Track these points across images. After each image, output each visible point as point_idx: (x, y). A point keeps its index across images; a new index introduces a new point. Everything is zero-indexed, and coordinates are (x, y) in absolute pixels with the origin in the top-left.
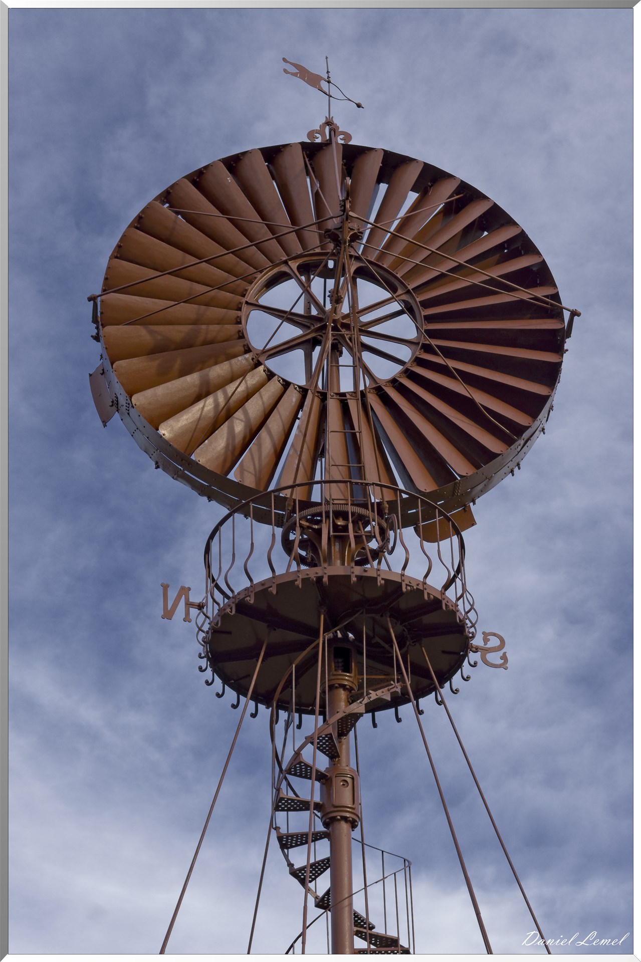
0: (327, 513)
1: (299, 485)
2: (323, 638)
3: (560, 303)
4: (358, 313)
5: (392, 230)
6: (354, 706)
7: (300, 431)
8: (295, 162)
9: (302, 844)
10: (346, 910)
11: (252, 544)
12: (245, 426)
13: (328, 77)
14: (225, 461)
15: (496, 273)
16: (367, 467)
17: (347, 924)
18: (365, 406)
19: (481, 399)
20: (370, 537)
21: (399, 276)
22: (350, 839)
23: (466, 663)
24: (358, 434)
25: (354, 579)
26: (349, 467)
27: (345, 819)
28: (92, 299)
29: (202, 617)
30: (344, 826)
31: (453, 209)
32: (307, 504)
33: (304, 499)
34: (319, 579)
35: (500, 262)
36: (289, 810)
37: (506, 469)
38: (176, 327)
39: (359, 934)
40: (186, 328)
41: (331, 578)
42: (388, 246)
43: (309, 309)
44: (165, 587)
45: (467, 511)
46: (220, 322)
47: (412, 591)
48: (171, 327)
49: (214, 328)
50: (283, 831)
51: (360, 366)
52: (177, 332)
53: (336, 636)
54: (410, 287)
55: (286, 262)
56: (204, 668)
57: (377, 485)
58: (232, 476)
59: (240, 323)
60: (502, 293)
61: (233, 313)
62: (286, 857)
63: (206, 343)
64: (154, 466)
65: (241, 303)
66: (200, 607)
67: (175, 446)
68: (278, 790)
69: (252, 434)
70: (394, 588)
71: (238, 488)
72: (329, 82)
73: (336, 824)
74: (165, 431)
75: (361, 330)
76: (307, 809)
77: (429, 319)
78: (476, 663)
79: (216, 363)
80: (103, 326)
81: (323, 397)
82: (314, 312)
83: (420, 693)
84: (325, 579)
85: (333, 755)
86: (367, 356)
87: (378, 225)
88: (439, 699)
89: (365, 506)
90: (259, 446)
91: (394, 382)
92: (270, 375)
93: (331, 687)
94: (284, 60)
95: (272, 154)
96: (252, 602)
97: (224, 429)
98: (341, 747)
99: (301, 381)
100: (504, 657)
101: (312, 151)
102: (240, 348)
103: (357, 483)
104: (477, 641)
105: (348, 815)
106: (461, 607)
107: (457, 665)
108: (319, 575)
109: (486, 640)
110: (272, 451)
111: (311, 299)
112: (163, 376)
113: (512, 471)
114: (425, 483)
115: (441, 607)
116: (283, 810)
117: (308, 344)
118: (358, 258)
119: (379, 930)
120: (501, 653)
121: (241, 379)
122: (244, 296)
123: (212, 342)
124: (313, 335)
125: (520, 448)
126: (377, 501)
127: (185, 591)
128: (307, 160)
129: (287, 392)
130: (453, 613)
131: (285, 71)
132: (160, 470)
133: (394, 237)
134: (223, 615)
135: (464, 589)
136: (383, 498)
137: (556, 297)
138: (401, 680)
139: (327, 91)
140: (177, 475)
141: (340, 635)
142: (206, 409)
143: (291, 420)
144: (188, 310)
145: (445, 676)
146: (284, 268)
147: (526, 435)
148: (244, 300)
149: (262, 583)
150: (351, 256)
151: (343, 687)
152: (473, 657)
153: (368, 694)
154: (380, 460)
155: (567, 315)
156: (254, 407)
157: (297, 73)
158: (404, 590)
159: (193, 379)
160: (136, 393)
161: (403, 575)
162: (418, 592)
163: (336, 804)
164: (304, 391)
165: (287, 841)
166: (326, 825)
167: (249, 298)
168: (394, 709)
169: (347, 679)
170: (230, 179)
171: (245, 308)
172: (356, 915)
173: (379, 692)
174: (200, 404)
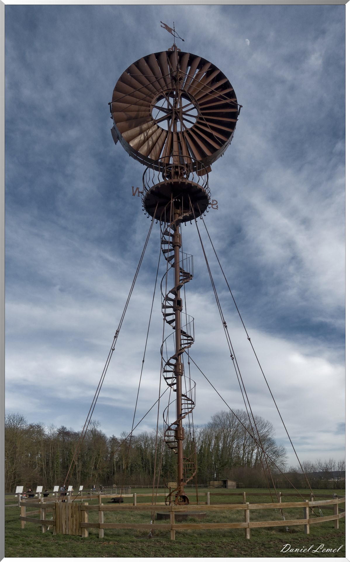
0: (173, 167)
1: (167, 157)
2: (172, 201)
3: (237, 102)
4: (182, 108)
5: (194, 78)
6: (180, 217)
7: (165, 149)
8: (164, 58)
9: (167, 252)
10: (178, 266)
11: (154, 174)
12: (152, 142)
13: (174, 29)
14: (147, 153)
15: (222, 93)
16: (183, 151)
17: (178, 269)
18: (183, 136)
19: (215, 134)
20: (184, 174)
21: (193, 96)
22: (179, 251)
23: (208, 208)
24: (181, 142)
25: (180, 182)
26: (179, 152)
27: (178, 245)
28: (109, 104)
29: (143, 196)
30: (178, 247)
31: (209, 74)
32: (168, 164)
33: (167, 163)
34: (171, 183)
35: (222, 91)
36: (165, 244)
37: (220, 155)
38: (133, 113)
39: (181, 272)
40: (135, 113)
41: (174, 182)
42: (193, 84)
43: (169, 107)
44: (133, 187)
45: (210, 167)
46: (145, 111)
47: (194, 186)
48: (131, 113)
49: (143, 113)
50: (164, 249)
51: (183, 124)
52: (133, 114)
53: (176, 200)
54: (196, 99)
55: (162, 92)
56: (144, 210)
57: (186, 156)
58: (149, 157)
59: (150, 111)
60: (223, 101)
61: (148, 108)
62: (164, 255)
63: (141, 117)
64: (129, 156)
65: (150, 105)
66: (142, 193)
67: (133, 148)
68: (162, 239)
69: (154, 145)
70: (190, 185)
71: (150, 160)
72: (174, 31)
73: (176, 247)
74: (132, 144)
75: (183, 113)
76: (168, 244)
77: (201, 109)
78: (210, 207)
79: (144, 124)
80: (113, 113)
81: (172, 133)
82: (170, 108)
83: (197, 216)
84: (172, 183)
85: (175, 230)
86: (184, 122)
87: (189, 76)
88: (201, 218)
89: (183, 164)
90: (156, 148)
91: (191, 129)
92: (158, 127)
93: (175, 214)
94: (161, 22)
95: (158, 55)
96: (154, 190)
97: (146, 143)
98: (177, 228)
99: (167, 129)
100: (217, 206)
101: (169, 54)
102: (150, 119)
103: (181, 156)
104: (210, 201)
105: (178, 244)
106: (207, 191)
107: (205, 208)
108: (171, 182)
109: (213, 202)
110: (159, 149)
111: (169, 104)
112: (130, 128)
113: (221, 156)
114: (199, 158)
115: (202, 191)
116: (163, 244)
117: (168, 118)
118: (182, 91)
119: (186, 271)
120: (216, 205)
121: (149, 130)
122: (151, 103)
123: (143, 117)
124: (170, 115)
125: (224, 148)
126: (186, 163)
127: (138, 188)
128: (168, 58)
129: (163, 132)
130: (205, 193)
131: (161, 26)
132: (131, 156)
133: (194, 80)
134: (147, 194)
135: (208, 187)
136: (188, 163)
137: (236, 101)
138: (192, 211)
139: (174, 34)
140: (135, 158)
141: (177, 200)
142: (141, 138)
143: (165, 138)
144: (136, 107)
145: (203, 212)
146: (162, 94)
147: (226, 144)
148: (151, 104)
149: (157, 185)
150: (180, 90)
151: (177, 213)
152: (210, 206)
153: (183, 214)
154: (187, 153)
155: (239, 107)
156: (154, 137)
157: (165, 27)
158: (192, 185)
159: (137, 129)
160: (123, 132)
161: (192, 182)
162: (196, 186)
163: (176, 242)
164: (167, 132)
165: (164, 251)
166: (173, 247)
167: (152, 104)
168: (190, 221)
169: (178, 211)
170: (146, 64)
171: (151, 106)
172: (181, 269)
173: (186, 214)
174: (140, 136)
